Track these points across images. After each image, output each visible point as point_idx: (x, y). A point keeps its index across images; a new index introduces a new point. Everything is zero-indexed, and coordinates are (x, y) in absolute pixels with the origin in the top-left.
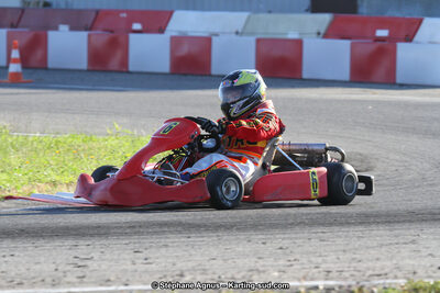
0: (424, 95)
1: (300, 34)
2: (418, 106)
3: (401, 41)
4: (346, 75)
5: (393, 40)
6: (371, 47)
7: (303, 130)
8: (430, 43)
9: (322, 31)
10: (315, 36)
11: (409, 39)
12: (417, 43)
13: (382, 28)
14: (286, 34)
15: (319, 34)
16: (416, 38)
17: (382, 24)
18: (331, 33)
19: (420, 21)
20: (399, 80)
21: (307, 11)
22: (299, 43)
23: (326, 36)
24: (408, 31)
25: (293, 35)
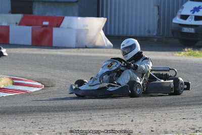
0: (67, 52)
1: (8, 23)
2: (66, 57)
3: (55, 27)
4: (29, 43)
5: (51, 26)
6: (41, 30)
7: (18, 68)
8: (68, 28)
9: (18, 22)
10: (15, 24)
11: (58, 26)
12: (62, 28)
13: (46, 21)
14: (1, 23)
15: (17, 23)
16: (61, 26)
17: (46, 19)
18: (23, 23)
19: (63, 18)
20: (54, 45)
21: (9, 13)
22: (8, 28)
23: (20, 24)
24: (58, 22)
25: (4, 24)
